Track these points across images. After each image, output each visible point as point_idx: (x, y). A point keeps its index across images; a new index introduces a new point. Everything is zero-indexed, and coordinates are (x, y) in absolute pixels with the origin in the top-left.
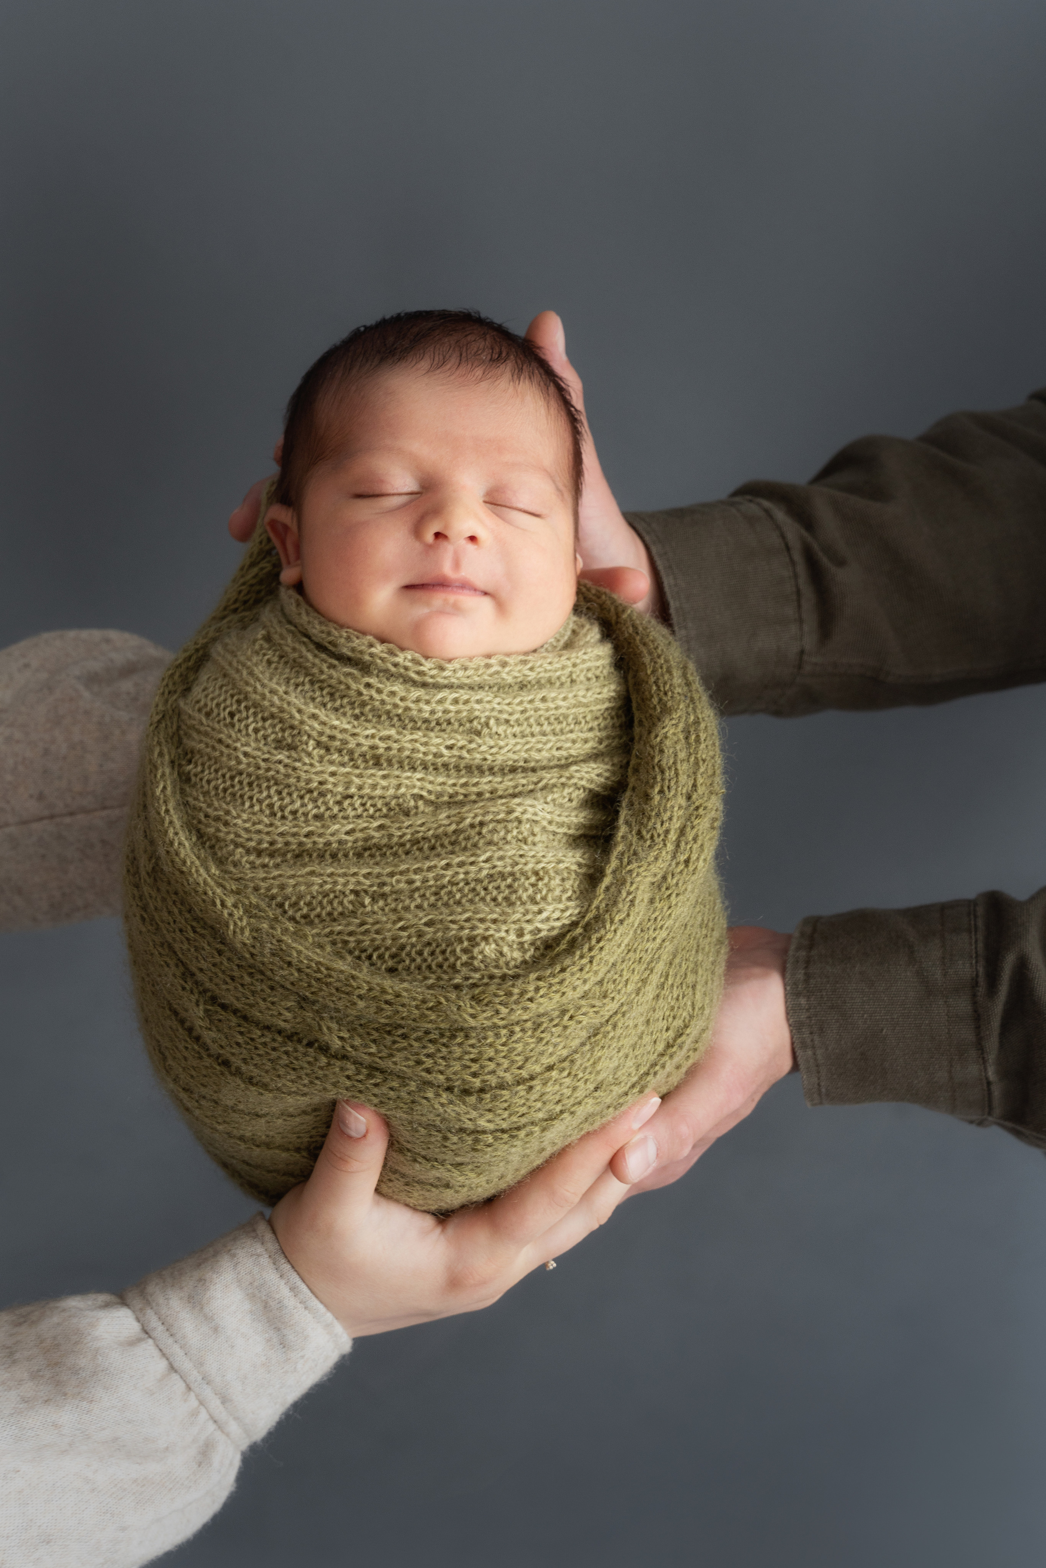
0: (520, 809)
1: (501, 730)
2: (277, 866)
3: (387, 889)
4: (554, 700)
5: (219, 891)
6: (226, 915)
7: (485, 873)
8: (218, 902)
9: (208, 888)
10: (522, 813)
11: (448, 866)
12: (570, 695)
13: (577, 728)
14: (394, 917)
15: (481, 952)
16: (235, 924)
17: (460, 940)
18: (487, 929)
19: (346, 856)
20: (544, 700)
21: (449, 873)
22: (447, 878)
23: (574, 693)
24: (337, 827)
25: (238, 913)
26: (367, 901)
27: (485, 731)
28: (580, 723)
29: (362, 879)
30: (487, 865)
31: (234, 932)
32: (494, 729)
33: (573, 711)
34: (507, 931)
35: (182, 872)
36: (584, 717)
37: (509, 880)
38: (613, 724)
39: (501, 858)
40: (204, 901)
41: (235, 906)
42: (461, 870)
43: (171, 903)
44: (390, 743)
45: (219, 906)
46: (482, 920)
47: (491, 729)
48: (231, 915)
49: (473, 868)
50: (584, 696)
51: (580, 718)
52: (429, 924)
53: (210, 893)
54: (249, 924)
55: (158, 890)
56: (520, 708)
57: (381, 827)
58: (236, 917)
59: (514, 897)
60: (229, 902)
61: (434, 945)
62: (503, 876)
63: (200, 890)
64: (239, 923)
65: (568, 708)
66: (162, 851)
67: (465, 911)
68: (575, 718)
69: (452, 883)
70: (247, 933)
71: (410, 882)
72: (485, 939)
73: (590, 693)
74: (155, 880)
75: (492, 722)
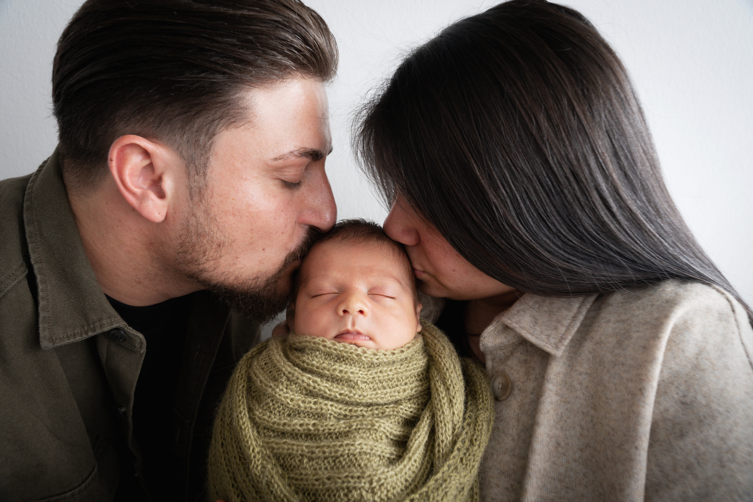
0: (377, 425)
1: (363, 386)
2: (274, 437)
3: (314, 456)
4: (386, 371)
5: (254, 443)
6: (252, 456)
7: (358, 450)
8: (251, 449)
9: (250, 440)
10: (378, 427)
11: (341, 446)
12: (393, 368)
13: (399, 383)
14: (314, 472)
15: (353, 496)
16: (255, 463)
17: (343, 489)
18: (355, 483)
19: (301, 436)
20: (381, 372)
21: (341, 449)
22: (340, 453)
23: (395, 367)
24: (296, 421)
25: (258, 456)
26: (305, 460)
27: (356, 387)
28: (400, 381)
29: (304, 448)
30: (359, 447)
31: (253, 467)
32: (360, 386)
33: (396, 376)
34: (365, 483)
35: (241, 428)
36: (402, 378)
37: (368, 456)
38: (416, 380)
39: (366, 445)
40: (245, 446)
41: (258, 453)
42: (347, 448)
43: (234, 442)
44: (316, 385)
45: (251, 451)
46: (352, 477)
47: (359, 386)
48: (255, 457)
49: (352, 448)
50: (400, 369)
51: (400, 378)
52: (329, 479)
53: (250, 443)
54: (261, 463)
55: (231, 433)
56: (371, 377)
57: (314, 425)
58: (257, 458)
59: (369, 464)
60: (257, 450)
61: (331, 491)
62: (366, 453)
63: (246, 439)
64: (257, 462)
65: (393, 375)
66: (235, 415)
67: (346, 472)
68: (397, 379)
69: (342, 455)
70: (259, 468)
71: (324, 453)
72: (355, 488)
73: (402, 367)
74: (230, 428)
75: (359, 382)
